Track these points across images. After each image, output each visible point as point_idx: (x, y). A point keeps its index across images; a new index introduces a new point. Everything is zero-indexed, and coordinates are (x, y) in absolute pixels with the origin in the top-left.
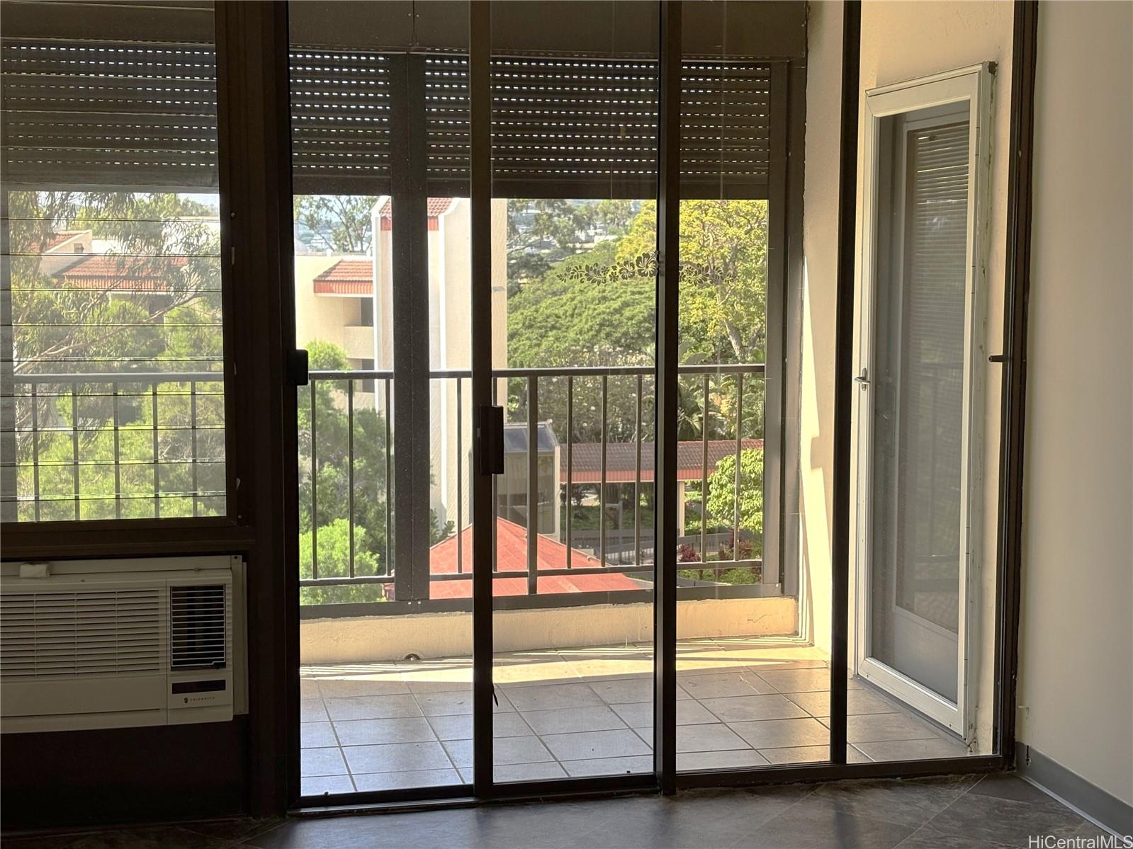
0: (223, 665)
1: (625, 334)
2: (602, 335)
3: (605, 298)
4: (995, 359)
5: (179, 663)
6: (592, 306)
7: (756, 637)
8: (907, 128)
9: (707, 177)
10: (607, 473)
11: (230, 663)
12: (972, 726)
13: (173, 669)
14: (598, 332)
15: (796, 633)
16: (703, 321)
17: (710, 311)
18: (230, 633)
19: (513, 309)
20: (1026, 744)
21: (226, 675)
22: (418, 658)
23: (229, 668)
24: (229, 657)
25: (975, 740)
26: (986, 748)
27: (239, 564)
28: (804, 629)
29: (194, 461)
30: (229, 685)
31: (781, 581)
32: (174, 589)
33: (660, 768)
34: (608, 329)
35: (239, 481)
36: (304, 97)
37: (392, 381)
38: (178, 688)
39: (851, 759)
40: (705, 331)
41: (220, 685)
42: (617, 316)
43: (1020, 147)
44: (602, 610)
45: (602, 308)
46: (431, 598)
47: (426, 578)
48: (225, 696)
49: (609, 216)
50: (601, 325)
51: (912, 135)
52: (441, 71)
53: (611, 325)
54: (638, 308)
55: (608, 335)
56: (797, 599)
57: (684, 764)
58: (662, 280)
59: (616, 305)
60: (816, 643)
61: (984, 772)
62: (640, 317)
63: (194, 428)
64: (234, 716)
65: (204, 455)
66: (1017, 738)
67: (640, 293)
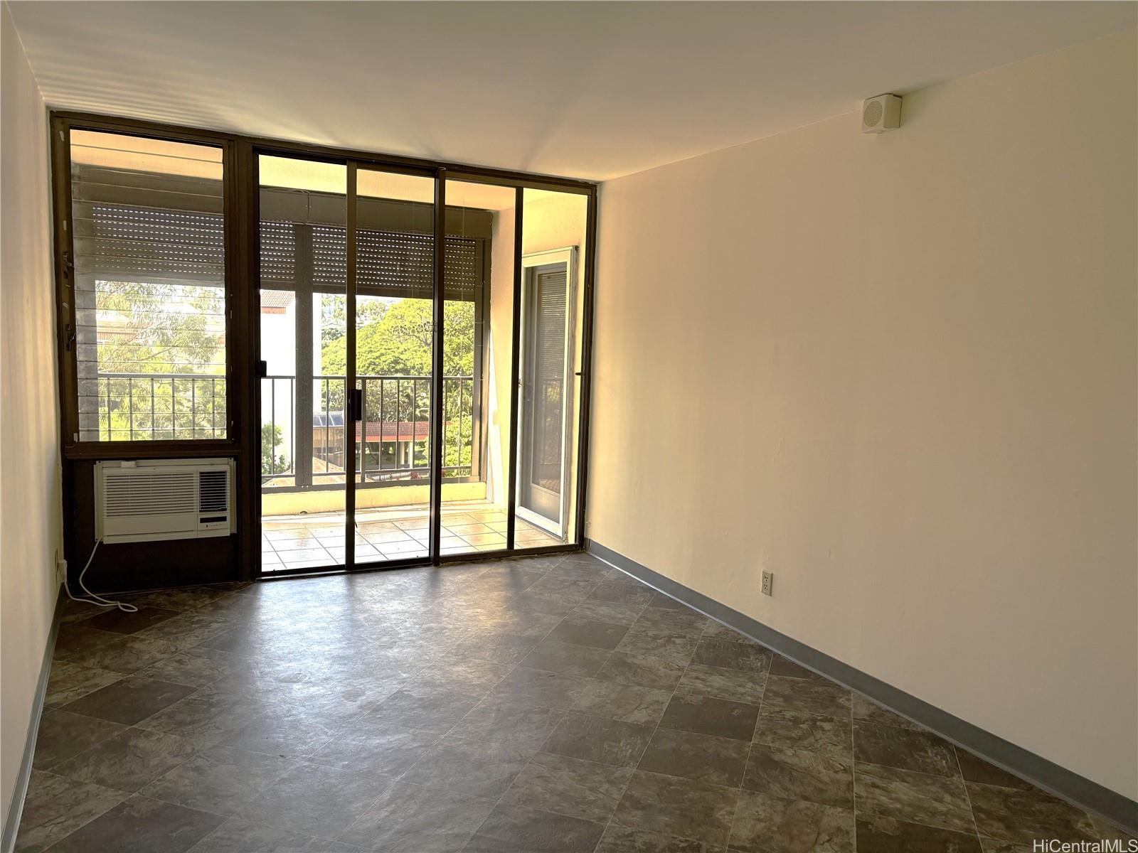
0: (226, 510)
1: (382, 369)
2: (370, 369)
3: (371, 351)
4: (578, 374)
5: (204, 509)
6: (365, 355)
7: (468, 500)
8: (538, 273)
9: (454, 290)
10: (383, 437)
11: (228, 508)
12: (565, 532)
13: (200, 511)
14: (368, 367)
15: (486, 498)
16: (421, 364)
17: (425, 359)
18: (229, 494)
19: (324, 355)
20: (589, 538)
21: (227, 514)
22: (306, 513)
23: (228, 511)
24: (228, 505)
25: (567, 538)
26: (572, 541)
27: (232, 462)
28: (489, 497)
29: (153, 430)
30: (228, 519)
31: (480, 475)
32: (201, 473)
33: (432, 554)
34: (373, 366)
35: (232, 422)
36: (266, 243)
37: (294, 380)
38: (203, 520)
39: (516, 547)
40: (422, 368)
41: (224, 519)
42: (378, 360)
43: (589, 283)
44: (396, 489)
45: (369, 356)
46: (313, 484)
47: (311, 475)
48: (227, 524)
49: (373, 311)
50: (370, 364)
51: (540, 276)
52: (325, 234)
53: (375, 364)
54: (388, 357)
55: (373, 369)
56: (486, 483)
57: (443, 552)
58: (436, 334)
59: (378, 354)
60: (495, 502)
61: (571, 551)
62: (389, 361)
63: (153, 413)
64: (231, 534)
65: (158, 427)
66: (585, 536)
67: (389, 349)
